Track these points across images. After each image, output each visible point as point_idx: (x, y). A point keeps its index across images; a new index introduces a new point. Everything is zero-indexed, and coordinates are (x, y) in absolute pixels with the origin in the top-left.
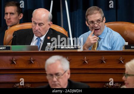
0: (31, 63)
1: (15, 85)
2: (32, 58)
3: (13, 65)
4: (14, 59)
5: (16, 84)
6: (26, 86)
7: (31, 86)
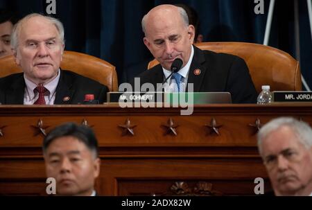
0: (211, 132)
1: (173, 186)
2: (214, 122)
3: (169, 137)
4: (172, 124)
5: (177, 183)
6: (201, 189)
7: (213, 189)
